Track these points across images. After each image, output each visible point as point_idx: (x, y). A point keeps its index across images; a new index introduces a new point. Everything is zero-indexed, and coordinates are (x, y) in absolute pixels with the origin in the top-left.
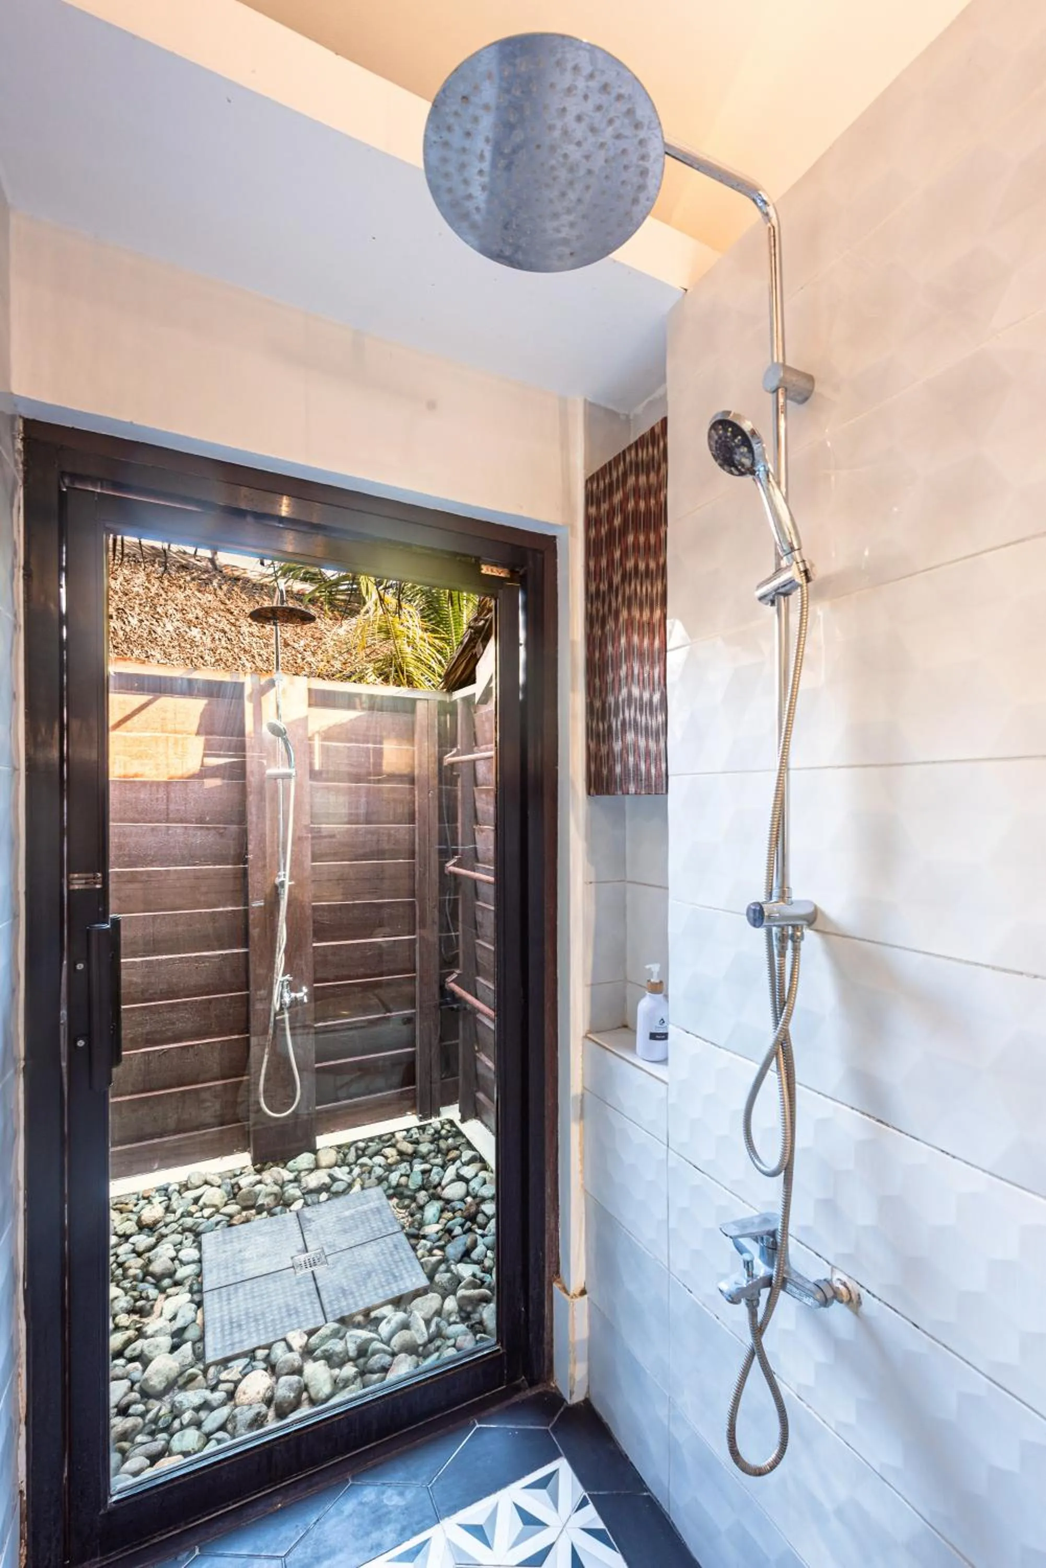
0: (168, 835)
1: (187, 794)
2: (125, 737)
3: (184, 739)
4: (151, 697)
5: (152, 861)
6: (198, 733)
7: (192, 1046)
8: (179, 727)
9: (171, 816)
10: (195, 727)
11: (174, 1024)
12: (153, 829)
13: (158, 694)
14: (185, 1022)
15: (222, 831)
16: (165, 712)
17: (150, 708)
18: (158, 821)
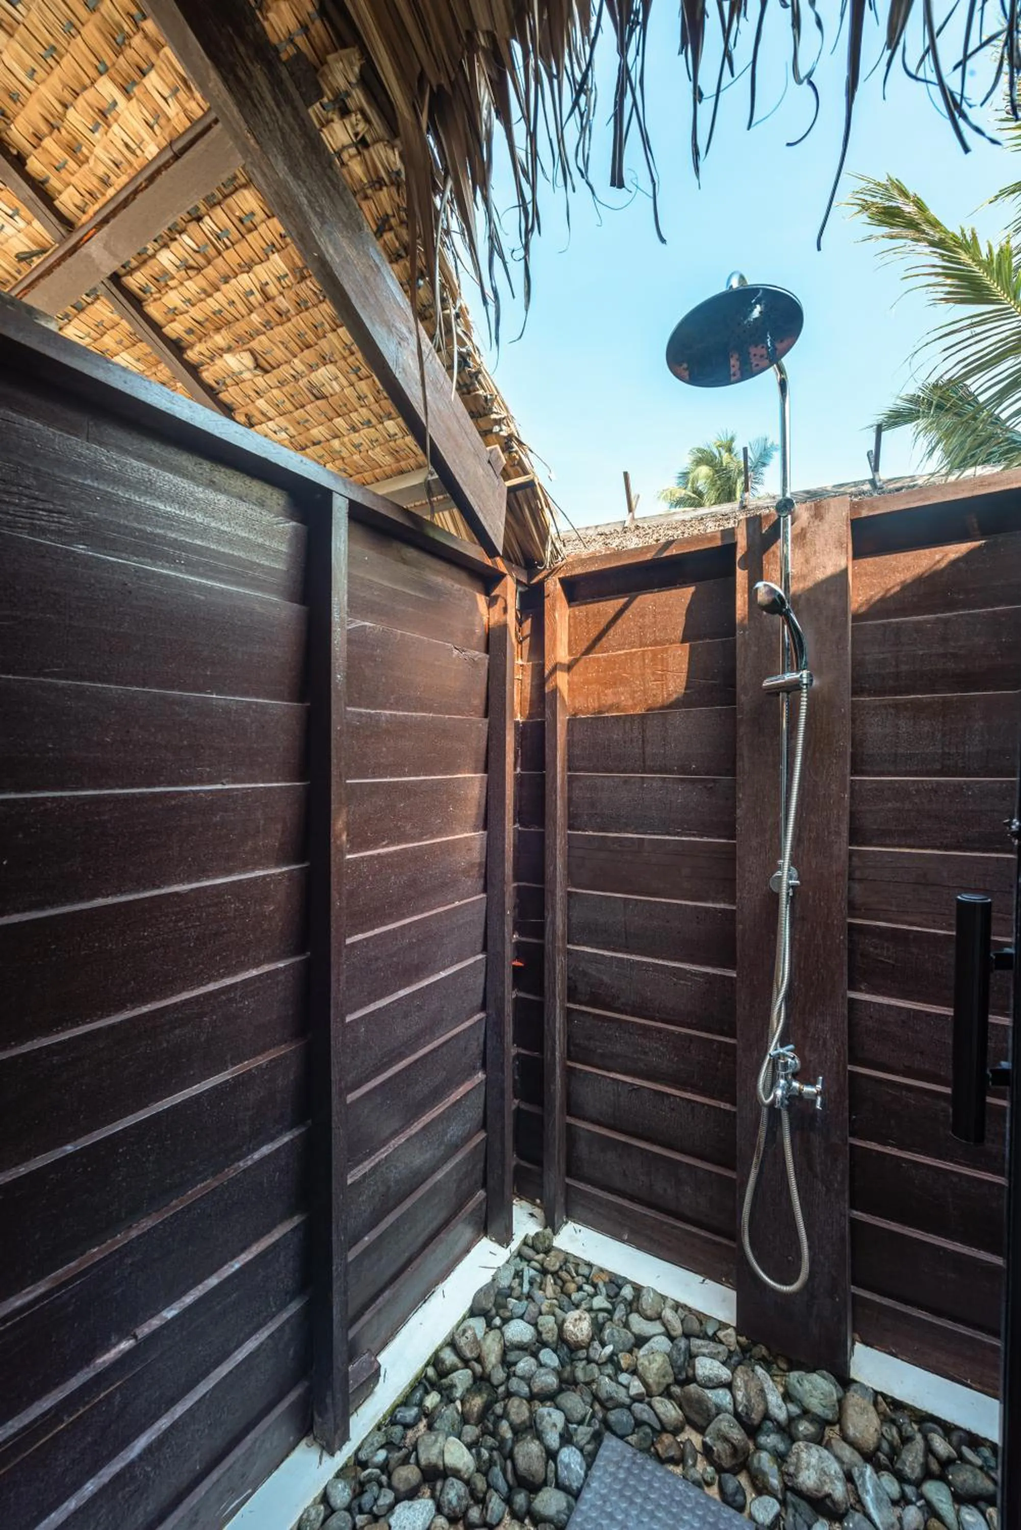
0: (643, 789)
1: (666, 730)
2: (598, 659)
3: (663, 651)
4: (626, 599)
5: (627, 825)
6: (683, 641)
7: (668, 1095)
8: (660, 635)
9: (648, 763)
10: (679, 632)
11: (645, 1053)
12: (626, 781)
13: (634, 594)
14: (660, 1057)
15: (710, 785)
16: (643, 616)
17: (628, 613)
18: (633, 771)
